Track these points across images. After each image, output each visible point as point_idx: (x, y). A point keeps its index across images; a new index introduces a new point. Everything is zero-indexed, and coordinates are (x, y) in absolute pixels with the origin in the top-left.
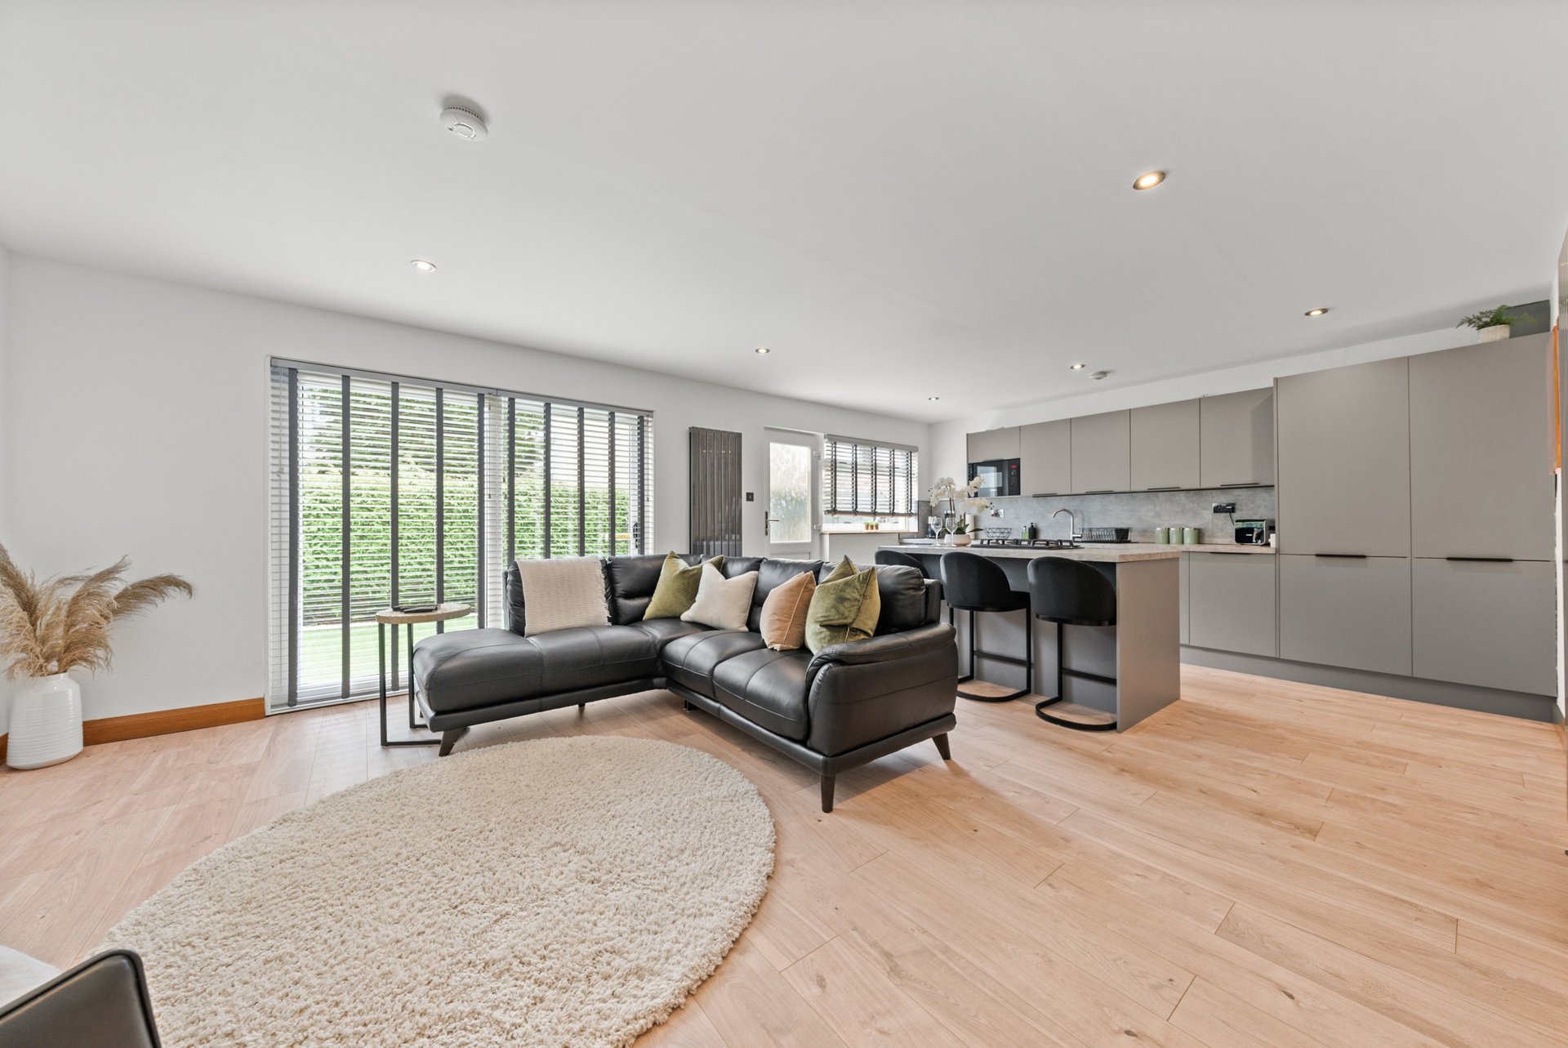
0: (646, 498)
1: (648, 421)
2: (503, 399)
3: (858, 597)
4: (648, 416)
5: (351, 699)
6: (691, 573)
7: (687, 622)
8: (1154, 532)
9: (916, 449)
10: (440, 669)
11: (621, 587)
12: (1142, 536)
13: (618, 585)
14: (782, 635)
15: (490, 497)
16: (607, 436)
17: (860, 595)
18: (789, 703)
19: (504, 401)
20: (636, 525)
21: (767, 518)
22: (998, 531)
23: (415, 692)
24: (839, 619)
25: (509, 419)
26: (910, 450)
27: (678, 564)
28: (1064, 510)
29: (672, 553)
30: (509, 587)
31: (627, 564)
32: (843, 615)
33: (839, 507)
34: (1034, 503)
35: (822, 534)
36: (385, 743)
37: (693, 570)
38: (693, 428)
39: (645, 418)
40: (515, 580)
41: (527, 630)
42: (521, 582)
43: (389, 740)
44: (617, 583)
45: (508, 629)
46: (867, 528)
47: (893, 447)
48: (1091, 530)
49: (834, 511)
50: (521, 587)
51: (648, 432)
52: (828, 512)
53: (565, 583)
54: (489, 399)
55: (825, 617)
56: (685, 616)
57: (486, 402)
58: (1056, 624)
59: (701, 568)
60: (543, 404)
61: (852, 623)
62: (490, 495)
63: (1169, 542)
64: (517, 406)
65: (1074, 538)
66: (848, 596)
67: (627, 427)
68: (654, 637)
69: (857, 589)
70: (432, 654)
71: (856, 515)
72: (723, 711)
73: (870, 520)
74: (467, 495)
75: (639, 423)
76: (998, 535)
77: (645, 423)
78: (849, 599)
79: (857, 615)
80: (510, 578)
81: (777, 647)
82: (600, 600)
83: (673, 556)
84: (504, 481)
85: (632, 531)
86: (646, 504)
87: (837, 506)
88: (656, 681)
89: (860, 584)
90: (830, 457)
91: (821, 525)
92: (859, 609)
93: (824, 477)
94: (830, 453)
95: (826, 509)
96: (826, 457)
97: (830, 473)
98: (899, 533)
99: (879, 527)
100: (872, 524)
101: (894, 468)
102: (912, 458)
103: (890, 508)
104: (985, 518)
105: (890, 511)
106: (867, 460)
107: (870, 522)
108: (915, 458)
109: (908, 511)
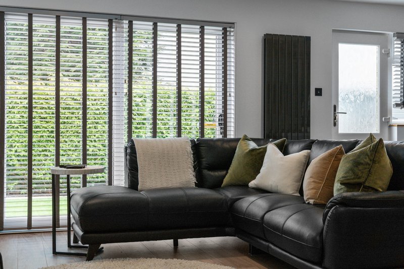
0: (228, 94)
1: (230, 32)
2: (125, 21)
3: (369, 162)
4: (230, 27)
5: (32, 230)
6: (258, 151)
7: (253, 188)
10: (87, 204)
11: (205, 161)
13: (204, 159)
14: (316, 193)
15: (116, 94)
16: (198, 45)
17: (371, 160)
18: (309, 235)
19: (126, 23)
20: (221, 116)
21: (335, 110)
23: (71, 223)
24: (354, 179)
25: (129, 36)
27: (249, 144)
29: (245, 136)
30: (128, 157)
31: (211, 143)
32: (357, 175)
35: (391, 126)
36: (55, 253)
37: (260, 149)
38: (267, 34)
39: (228, 29)
40: (131, 152)
41: (139, 187)
42: (136, 154)
43: (57, 250)
44: (203, 158)
45: (127, 186)
50: (136, 157)
51: (230, 40)
52: (397, 105)
53: (166, 155)
54: (116, 22)
55: (345, 177)
56: (252, 184)
57: (114, 24)
59: (266, 148)
60: (152, 23)
61: (364, 182)
62: (116, 93)
64: (134, 26)
66: (362, 161)
67: (214, 37)
68: (228, 197)
69: (368, 156)
70: (82, 196)
72: (271, 248)
74: (98, 98)
75: (223, 33)
77: (228, 33)
78: (362, 164)
79: (368, 176)
80: (129, 151)
81: (312, 201)
82: (190, 170)
83: (246, 138)
84: (125, 82)
85: (217, 120)
86: (228, 98)
88: (227, 229)
89: (370, 151)
90: (400, 54)
91: (389, 118)
92: (369, 171)
93: (394, 73)
94: (400, 50)
95: (394, 103)
96: (396, 54)
97: (400, 69)
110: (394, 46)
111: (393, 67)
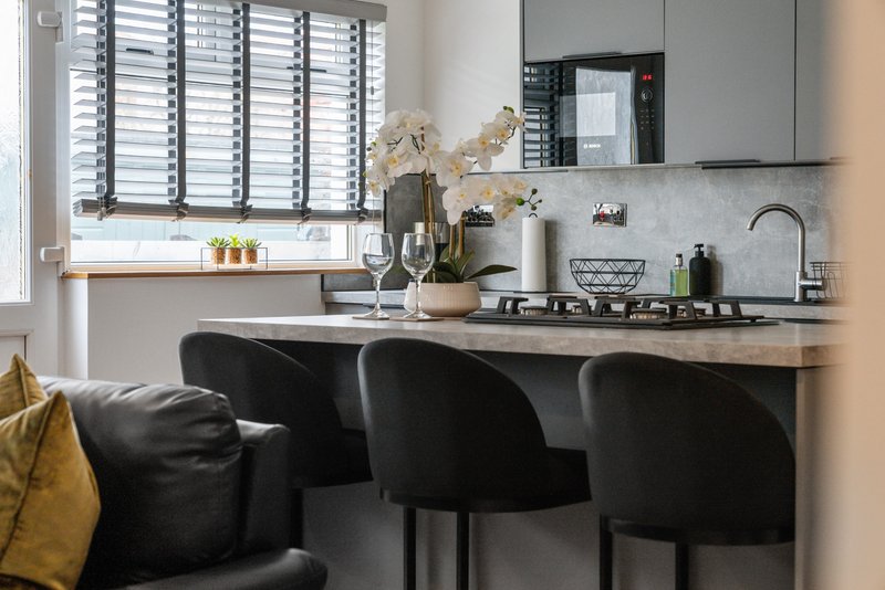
3: (15, 483)
26: (363, 18)
28: (779, 208)
33: (123, 192)
35: (66, 278)
46: (220, 259)
47: (305, 9)
49: (106, 204)
52: (88, 206)
58: (672, 546)
65: (804, 289)
71: (181, 215)
76: (608, 278)
87: (118, 188)
89: (20, 443)
90: (94, 31)
91: (63, 249)
92: (16, 517)
93: (74, 97)
94: (93, 18)
95: (79, 198)
96: (81, 30)
97: (93, 83)
98: (322, 276)
99: (261, 254)
100: (238, 246)
101: (307, 69)
102: (368, 40)
103: (296, 195)
104: (576, 227)
105: (294, 204)
106: (219, 44)
107: (231, 240)
108: (376, 40)
109: (352, 205)
110: (75, 17)
111: (73, 74)
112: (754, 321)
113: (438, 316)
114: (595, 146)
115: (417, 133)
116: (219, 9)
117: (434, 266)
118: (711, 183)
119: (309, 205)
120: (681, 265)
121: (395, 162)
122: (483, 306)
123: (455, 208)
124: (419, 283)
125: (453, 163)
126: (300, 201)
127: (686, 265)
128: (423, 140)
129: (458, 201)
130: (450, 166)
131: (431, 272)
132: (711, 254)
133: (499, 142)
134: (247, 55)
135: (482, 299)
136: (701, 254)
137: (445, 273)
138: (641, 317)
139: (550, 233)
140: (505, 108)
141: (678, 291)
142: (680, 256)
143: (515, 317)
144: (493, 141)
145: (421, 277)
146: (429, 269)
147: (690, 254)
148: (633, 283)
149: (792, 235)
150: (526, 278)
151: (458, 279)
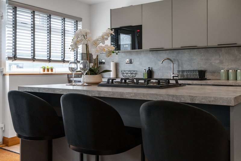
8: (220, 73)
9: (81, 20)
12: (212, 75)
22: (129, 72)
26: (77, 20)
28: (168, 59)
34: (151, 55)
35: (4, 75)
46: (44, 71)
47: (64, 17)
48: (183, 71)
49: (15, 58)
52: (9, 58)
63: (228, 79)
65: (173, 77)
71: (34, 61)
73: (48, 65)
76: (129, 75)
90: (12, 17)
91: (3, 69)
94: (12, 14)
95: (7, 56)
96: (8, 17)
97: (12, 30)
98: (68, 75)
99: (54, 70)
100: (49, 68)
101: (64, 31)
102: (78, 25)
103: (62, 57)
104: (122, 64)
105: (62, 59)
106: (44, 23)
107: (47, 67)
108: (80, 25)
109: (75, 60)
110: (7, 11)
112: (181, 85)
113: (90, 84)
114: (127, 46)
115: (85, 34)
116: (44, 16)
117: (89, 70)
118: (152, 54)
119: (65, 59)
120: (145, 72)
121: (78, 42)
122: (103, 81)
123: (95, 54)
124: (85, 75)
125: (95, 42)
126: (63, 58)
127: (146, 71)
128: (86, 36)
129: (96, 52)
130: (94, 43)
131: (88, 72)
132: (151, 69)
133: (107, 37)
134: (50, 26)
135: (103, 79)
136: (149, 69)
137: (92, 72)
138: (151, 84)
139: (117, 65)
140: (108, 29)
141: (145, 77)
142: (145, 70)
143: (112, 84)
144: (105, 37)
145: (85, 73)
146: (87, 71)
147: (147, 69)
148: (135, 76)
149: (170, 65)
150: (112, 75)
151: (96, 74)
